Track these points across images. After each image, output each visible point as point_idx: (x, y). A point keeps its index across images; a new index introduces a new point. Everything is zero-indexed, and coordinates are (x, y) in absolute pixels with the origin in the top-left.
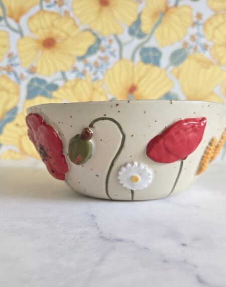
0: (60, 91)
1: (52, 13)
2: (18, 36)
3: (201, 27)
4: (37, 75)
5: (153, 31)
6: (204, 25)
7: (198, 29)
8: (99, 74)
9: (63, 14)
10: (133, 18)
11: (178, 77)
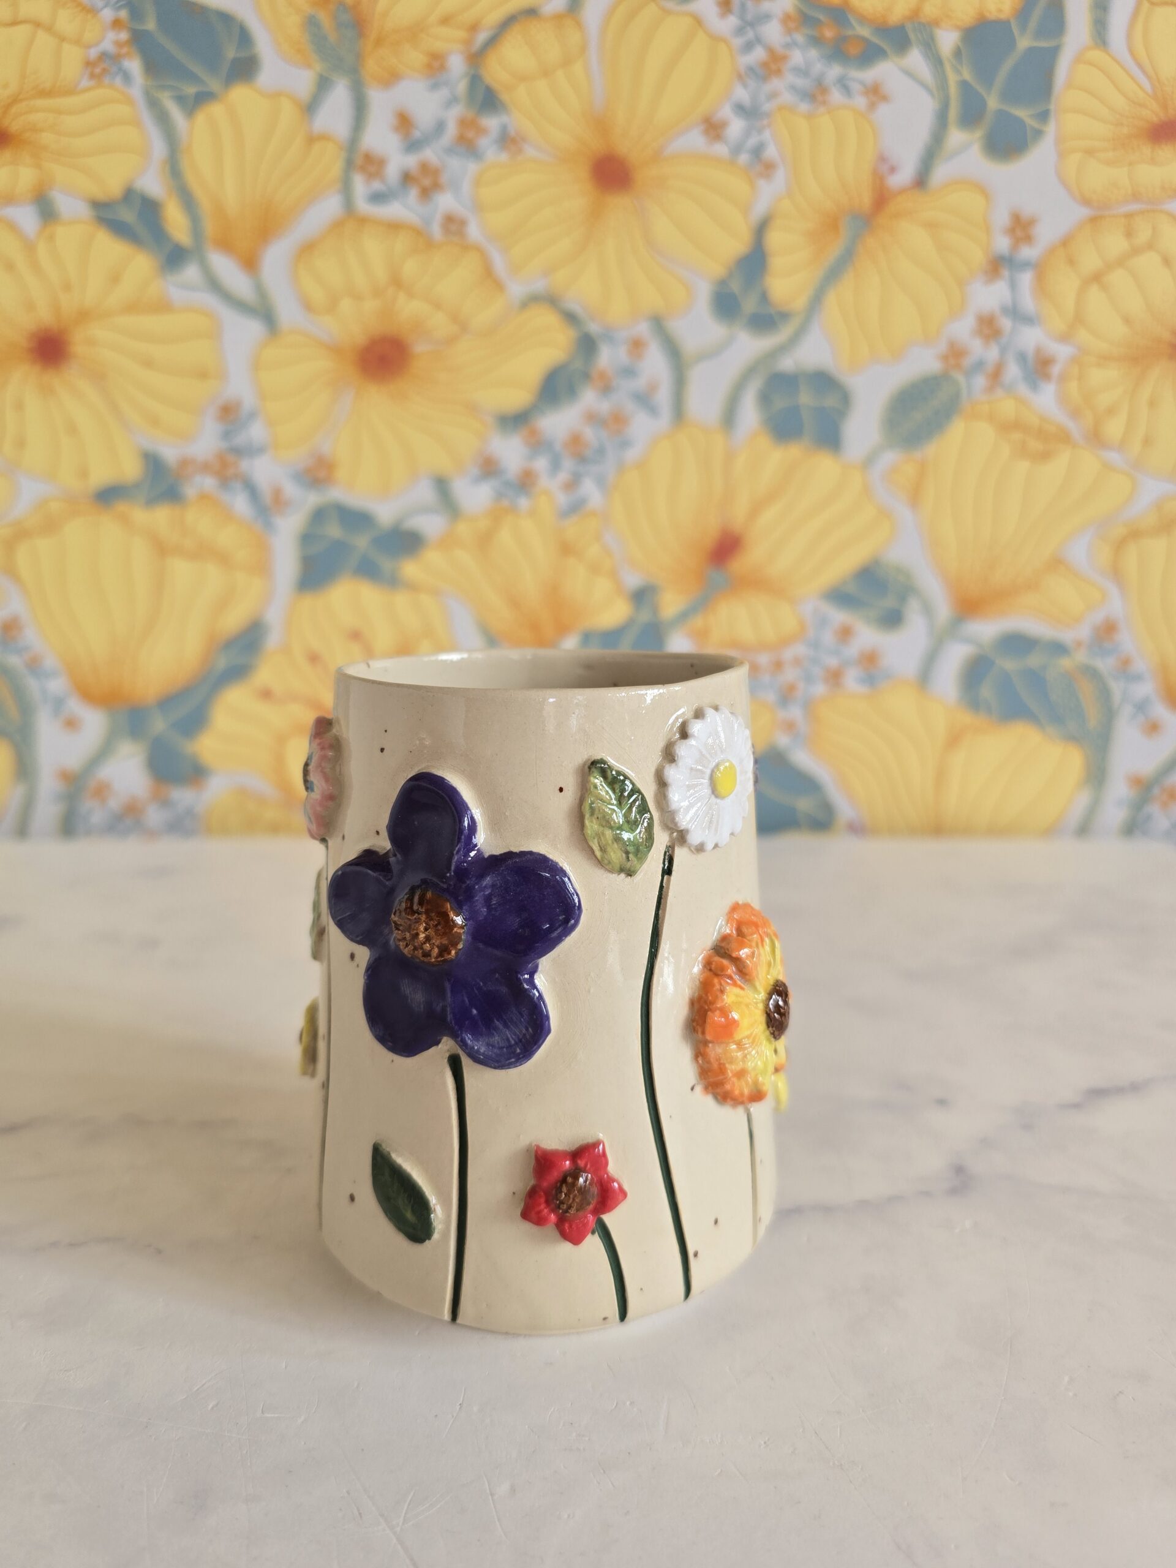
0: (432, 556)
1: (394, 227)
2: (254, 328)
3: (1026, 278)
4: (337, 494)
5: (817, 300)
6: (1039, 268)
7: (1013, 286)
8: (589, 488)
9: (436, 231)
10: (735, 245)
11: (915, 497)
